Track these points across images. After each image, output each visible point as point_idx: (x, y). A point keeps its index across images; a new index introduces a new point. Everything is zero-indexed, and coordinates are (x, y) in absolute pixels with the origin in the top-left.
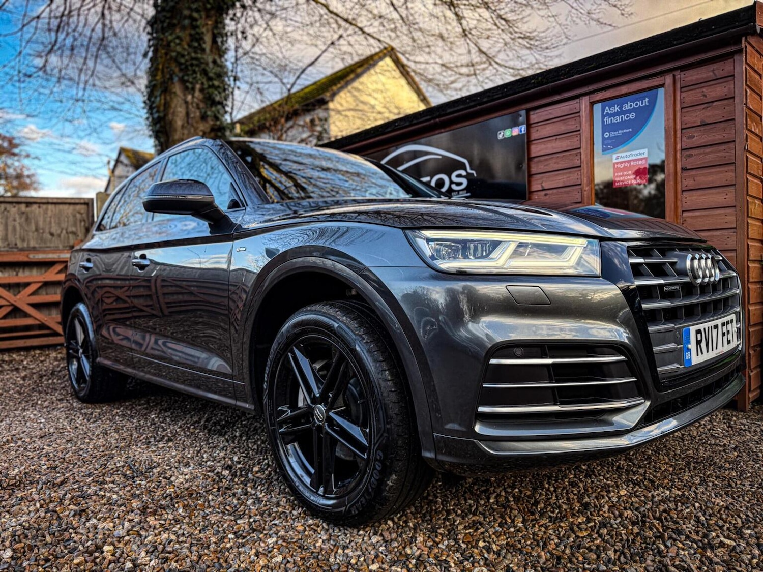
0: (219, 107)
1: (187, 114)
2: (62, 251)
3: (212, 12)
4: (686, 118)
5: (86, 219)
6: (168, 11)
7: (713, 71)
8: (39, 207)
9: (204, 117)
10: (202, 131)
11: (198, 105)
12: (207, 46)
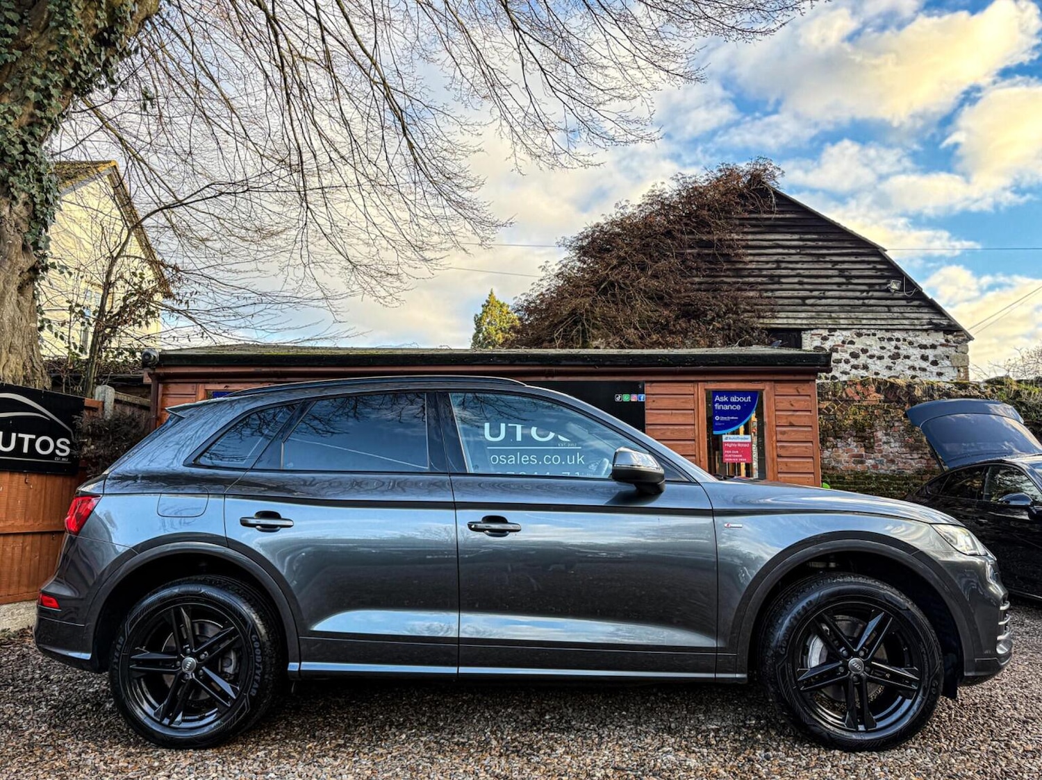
9: (25, 248)
10: (19, 268)
11: (17, 225)
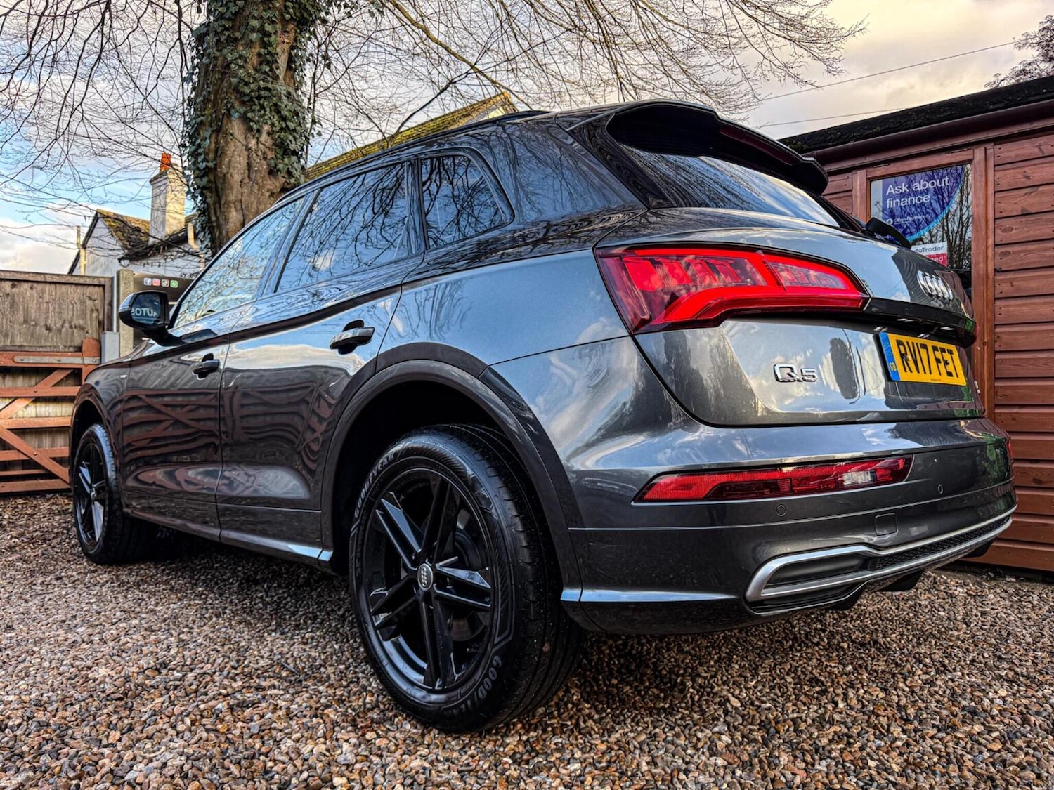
0: (294, 158)
1: (249, 166)
2: (64, 354)
3: (291, 26)
4: (1002, 205)
5: (99, 307)
6: (229, 19)
7: (1039, 147)
8: (31, 288)
9: (272, 172)
10: (268, 190)
11: (264, 153)
12: (281, 72)
